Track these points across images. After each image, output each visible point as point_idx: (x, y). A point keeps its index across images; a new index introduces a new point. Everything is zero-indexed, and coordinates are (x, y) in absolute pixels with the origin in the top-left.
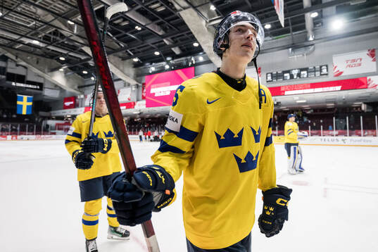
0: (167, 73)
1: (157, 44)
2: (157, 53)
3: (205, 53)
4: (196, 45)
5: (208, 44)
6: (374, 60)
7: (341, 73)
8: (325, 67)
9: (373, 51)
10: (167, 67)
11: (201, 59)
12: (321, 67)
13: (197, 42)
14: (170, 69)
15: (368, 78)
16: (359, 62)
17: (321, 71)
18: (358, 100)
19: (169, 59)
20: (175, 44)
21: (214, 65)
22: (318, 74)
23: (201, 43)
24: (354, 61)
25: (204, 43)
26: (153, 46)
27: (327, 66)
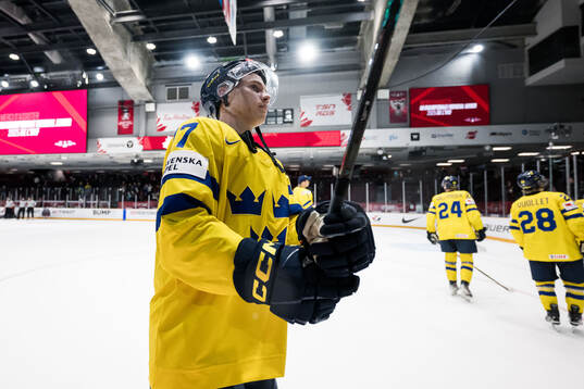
0: (32, 95)
1: (15, 41)
2: (14, 57)
3: (107, 68)
4: (91, 51)
5: (111, 54)
6: (349, 109)
7: (310, 122)
8: (289, 112)
9: (349, 96)
10: (35, 84)
11: (100, 77)
12: (284, 111)
13: (95, 49)
14: (40, 89)
15: (342, 132)
16: (331, 109)
17: (284, 117)
18: (329, 162)
19: (38, 70)
20: (52, 44)
21: (123, 89)
22: (280, 120)
23: (101, 51)
24: (326, 107)
25: (106, 50)
26: (7, 42)
27: (292, 110)
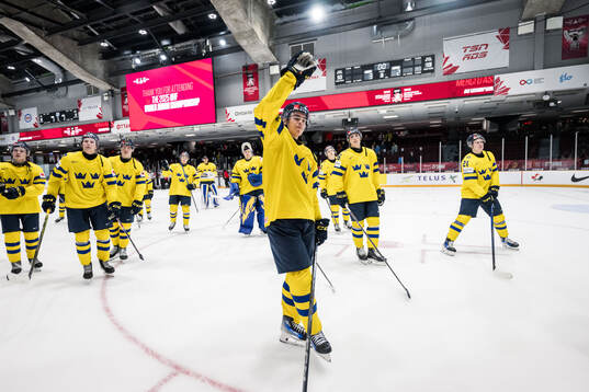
0: (162, 69)
1: (142, 16)
2: (143, 32)
3: (230, 32)
4: (212, 16)
5: (233, 16)
6: (506, 47)
7: (456, 68)
8: (430, 59)
9: (507, 31)
10: (163, 58)
11: (223, 43)
12: (424, 58)
13: (216, 13)
14: (169, 62)
15: (496, 77)
16: (483, 50)
17: (423, 65)
18: (477, 114)
19: (165, 43)
20: (175, 15)
21: (246, 54)
22: (418, 69)
23: (222, 14)
24: (476, 48)
25: (226, 13)
26: (136, 18)
27: (433, 57)
